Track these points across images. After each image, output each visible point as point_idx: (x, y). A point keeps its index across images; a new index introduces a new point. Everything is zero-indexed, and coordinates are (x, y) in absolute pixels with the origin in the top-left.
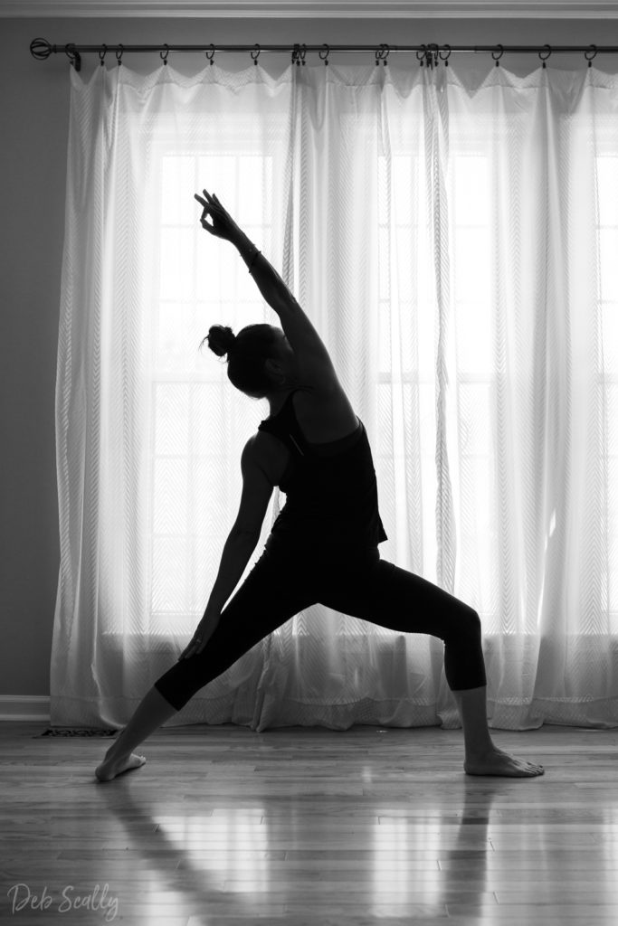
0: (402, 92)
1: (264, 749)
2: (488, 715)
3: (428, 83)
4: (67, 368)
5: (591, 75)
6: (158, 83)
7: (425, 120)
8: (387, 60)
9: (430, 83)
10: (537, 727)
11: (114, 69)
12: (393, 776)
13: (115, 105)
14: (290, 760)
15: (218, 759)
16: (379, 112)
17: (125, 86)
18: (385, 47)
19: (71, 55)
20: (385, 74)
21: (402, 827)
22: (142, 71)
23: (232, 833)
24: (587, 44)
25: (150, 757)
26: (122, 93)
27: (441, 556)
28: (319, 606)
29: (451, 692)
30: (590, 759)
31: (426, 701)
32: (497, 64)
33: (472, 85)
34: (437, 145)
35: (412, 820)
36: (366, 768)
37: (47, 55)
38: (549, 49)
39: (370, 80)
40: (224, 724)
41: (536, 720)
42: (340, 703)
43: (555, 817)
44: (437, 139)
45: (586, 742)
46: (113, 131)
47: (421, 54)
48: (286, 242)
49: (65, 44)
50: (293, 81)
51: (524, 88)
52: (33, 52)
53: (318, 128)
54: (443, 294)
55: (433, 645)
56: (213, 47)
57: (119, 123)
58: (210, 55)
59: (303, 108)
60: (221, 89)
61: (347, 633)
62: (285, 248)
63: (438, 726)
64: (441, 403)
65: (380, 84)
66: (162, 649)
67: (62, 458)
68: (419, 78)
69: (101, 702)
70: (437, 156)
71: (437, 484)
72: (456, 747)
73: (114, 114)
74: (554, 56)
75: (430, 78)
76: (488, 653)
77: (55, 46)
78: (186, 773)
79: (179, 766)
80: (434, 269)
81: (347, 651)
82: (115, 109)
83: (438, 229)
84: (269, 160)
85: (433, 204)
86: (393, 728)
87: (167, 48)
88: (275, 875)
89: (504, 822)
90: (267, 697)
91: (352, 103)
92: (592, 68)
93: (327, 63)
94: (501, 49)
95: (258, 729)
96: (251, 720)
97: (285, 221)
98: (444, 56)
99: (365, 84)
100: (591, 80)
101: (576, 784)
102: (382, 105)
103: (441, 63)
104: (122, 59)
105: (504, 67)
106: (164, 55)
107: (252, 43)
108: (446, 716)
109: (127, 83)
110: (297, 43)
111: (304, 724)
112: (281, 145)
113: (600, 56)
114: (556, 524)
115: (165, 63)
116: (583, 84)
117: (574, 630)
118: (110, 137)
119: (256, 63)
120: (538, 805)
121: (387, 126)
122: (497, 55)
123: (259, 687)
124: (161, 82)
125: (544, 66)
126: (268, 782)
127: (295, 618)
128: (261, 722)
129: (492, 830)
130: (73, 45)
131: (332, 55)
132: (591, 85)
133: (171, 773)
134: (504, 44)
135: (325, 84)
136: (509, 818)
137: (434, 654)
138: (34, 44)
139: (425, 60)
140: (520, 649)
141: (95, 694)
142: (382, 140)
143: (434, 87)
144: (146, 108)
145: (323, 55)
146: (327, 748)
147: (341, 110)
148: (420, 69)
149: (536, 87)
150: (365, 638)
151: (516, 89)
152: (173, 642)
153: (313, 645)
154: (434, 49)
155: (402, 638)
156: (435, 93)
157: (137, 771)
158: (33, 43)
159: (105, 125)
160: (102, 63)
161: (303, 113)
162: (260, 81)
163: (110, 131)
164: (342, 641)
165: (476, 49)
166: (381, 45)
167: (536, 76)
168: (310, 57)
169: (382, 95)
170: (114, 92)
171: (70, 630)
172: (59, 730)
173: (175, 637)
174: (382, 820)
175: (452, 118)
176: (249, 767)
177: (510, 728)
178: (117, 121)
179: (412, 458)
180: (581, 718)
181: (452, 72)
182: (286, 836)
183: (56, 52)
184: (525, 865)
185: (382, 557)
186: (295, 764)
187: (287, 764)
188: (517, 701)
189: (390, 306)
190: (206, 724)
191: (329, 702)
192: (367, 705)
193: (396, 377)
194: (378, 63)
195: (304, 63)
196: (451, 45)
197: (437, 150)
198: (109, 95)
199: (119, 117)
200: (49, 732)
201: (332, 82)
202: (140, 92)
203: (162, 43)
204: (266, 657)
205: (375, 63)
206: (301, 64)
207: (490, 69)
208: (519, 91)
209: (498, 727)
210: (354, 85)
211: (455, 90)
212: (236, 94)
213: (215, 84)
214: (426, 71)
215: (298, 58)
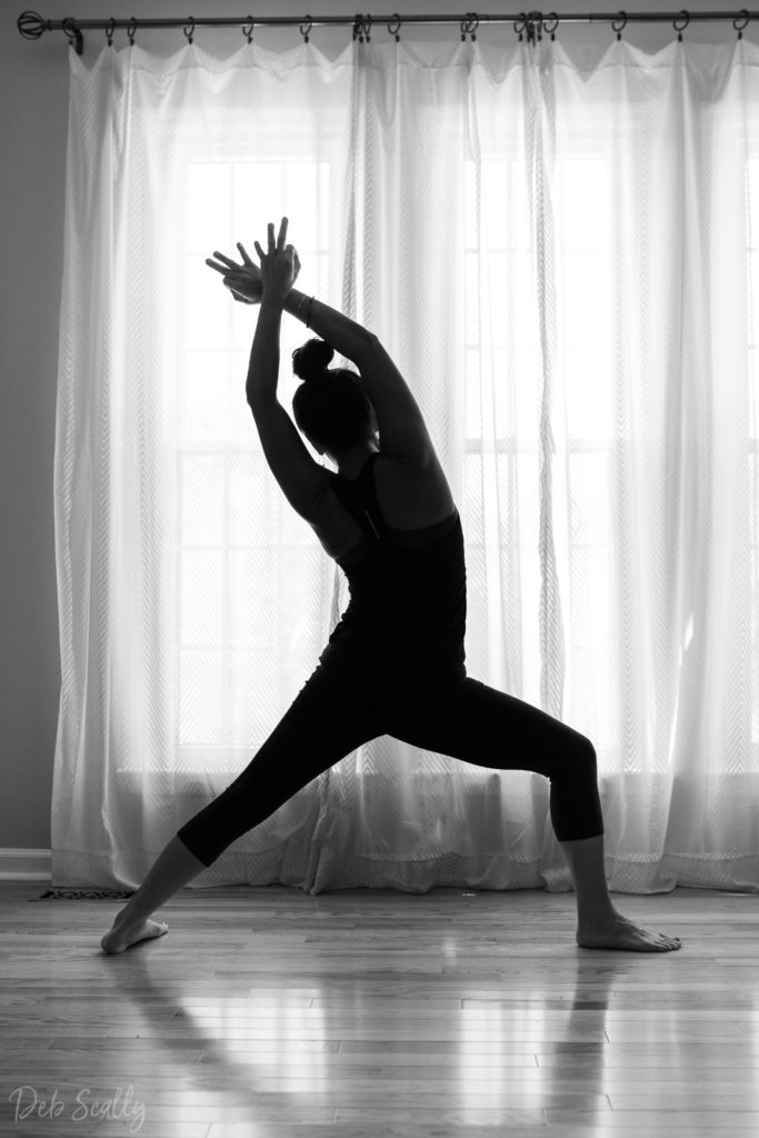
0: (496, 75)
1: (320, 915)
2: (607, 875)
3: (528, 63)
4: (68, 434)
5: (741, 51)
6: (181, 68)
7: (525, 111)
8: (477, 33)
9: (532, 63)
10: (668, 890)
11: (124, 52)
12: (482, 949)
13: (127, 97)
14: (351, 929)
15: (258, 927)
16: (466, 102)
17: (140, 72)
18: (473, 17)
19: (70, 33)
20: (473, 53)
21: (497, 1013)
22: (162, 52)
23: (281, 1018)
24: (736, 9)
25: (173, 924)
26: (135, 81)
27: (545, 672)
28: (387, 738)
29: (559, 843)
30: (737, 930)
31: (526, 856)
32: (619, 37)
33: (586, 66)
34: (540, 143)
35: (508, 1005)
36: (449, 939)
37: (40, 34)
38: (686, 16)
39: (454, 61)
40: (270, 885)
41: (667, 881)
42: (417, 859)
43: (690, 1001)
44: (540, 136)
45: (731, 909)
46: (125, 131)
47: (520, 26)
48: (346, 270)
49: (61, 18)
50: (354, 63)
51: (655, 67)
52: (20, 29)
53: (387, 125)
54: (548, 336)
55: (536, 785)
56: (251, 20)
57: (132, 119)
58: (247, 31)
59: (368, 97)
60: (263, 75)
61: (425, 771)
62: (345, 278)
63: (541, 889)
64: (545, 476)
65: (467, 65)
66: (193, 791)
67: (62, 549)
68: (517, 57)
69: (115, 856)
70: (540, 159)
71: (541, 580)
72: (567, 914)
73: (126, 108)
74: (693, 25)
75: (531, 57)
76: (606, 796)
77: (49, 21)
78: (219, 945)
79: (210, 935)
80: (537, 303)
81: (425, 793)
82: (127, 103)
83: (541, 253)
84: (325, 167)
85: (535, 220)
86: (483, 891)
87: (192, 22)
88: (334, 1071)
89: (625, 1007)
90: (325, 851)
91: (431, 90)
92: (743, 40)
93: (398, 39)
94: (624, 17)
95: (313, 891)
96: (304, 880)
97: (345, 245)
98: (549, 27)
99: (447, 66)
100: (742, 57)
101: (717, 960)
102: (470, 93)
103: (546, 36)
104: (135, 38)
105: (628, 41)
106: (188, 31)
107: (302, 15)
108: (550, 876)
109: (142, 68)
110: (359, 13)
111: (371, 885)
112: (340, 147)
113: (752, 24)
114: (695, 632)
115: (191, 41)
116: (730, 61)
117: (715, 768)
118: (121, 138)
119: (307, 40)
120: (669, 987)
121: (475, 120)
122: (618, 25)
123: (314, 838)
124: (187, 65)
125: (680, 39)
126: (321, 956)
127: (360, 751)
128: (317, 881)
129: (611, 1018)
130: (72, 19)
131: (405, 29)
132: (742, 63)
133: (200, 945)
134: (628, 10)
135: (395, 66)
136: (632, 1002)
137: (537, 798)
138: (23, 19)
139: (525, 33)
140: (646, 791)
141: (107, 846)
142: (469, 138)
143: (537, 69)
144: (166, 100)
145: (394, 28)
146: (399, 915)
147: (417, 99)
148: (519, 44)
149: (668, 66)
150: (448, 777)
151: (643, 69)
152: (205, 781)
153: (382, 785)
154: (536, 19)
155: (496, 777)
156: (538, 76)
157: (156, 942)
158: (22, 17)
159: (115, 122)
160: (110, 43)
161: (368, 105)
162: (312, 63)
163: (121, 132)
164: (419, 780)
165: (591, 17)
166: (469, 15)
167: (670, 51)
168: (376, 31)
169: (470, 79)
170: (125, 80)
171: (75, 765)
172: (62, 891)
173: (207, 775)
174: (466, 1003)
175: (560, 109)
176: (298, 938)
177: (633, 891)
178: (129, 118)
179: (509, 547)
180: (723, 878)
181: (560, 48)
182: (349, 1023)
183: (50, 29)
184: (652, 1061)
185: (469, 675)
186: (357, 934)
187: (348, 934)
188: (643, 857)
189: (480, 353)
190: (247, 885)
191: (403, 858)
192: (451, 862)
193: (489, 445)
194: (463, 38)
195: (368, 39)
196: (559, 12)
197: (540, 150)
198: (119, 83)
199: (132, 112)
200: (50, 894)
201: (405, 63)
202: (158, 80)
203: (185, 16)
204: (322, 801)
205: (460, 38)
206: (365, 40)
207: (610, 43)
208: (647, 71)
209: (619, 890)
210: (433, 67)
211: (565, 72)
212: (282, 80)
213: (255, 69)
214: (526, 47)
215: (361, 33)
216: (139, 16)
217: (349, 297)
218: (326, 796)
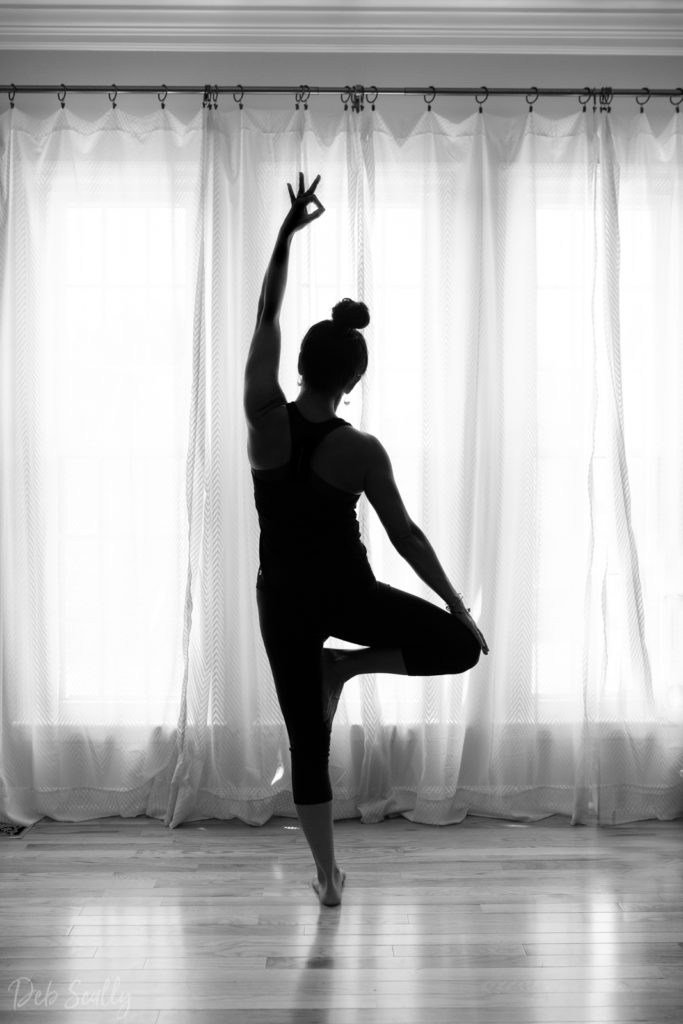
0: (325, 138)
3: (352, 130)
5: (532, 122)
6: (55, 129)
7: (349, 173)
8: (308, 103)
9: (355, 130)
10: (458, 821)
11: (6, 114)
13: (9, 154)
16: (299, 163)
17: (19, 133)
18: (305, 89)
20: (306, 121)
22: (38, 114)
24: (528, 86)
26: (17, 147)
31: (345, 793)
32: (429, 109)
33: (401, 133)
34: (362, 195)
39: (289, 127)
41: (461, 810)
42: (255, 798)
46: (8, 182)
47: (346, 96)
48: (196, 309)
50: (203, 128)
51: (459, 136)
53: (233, 180)
56: (115, 89)
57: (14, 173)
58: (112, 97)
59: (215, 158)
60: (125, 136)
62: (197, 316)
63: (357, 820)
65: (300, 131)
68: (343, 125)
69: (7, 800)
70: (362, 213)
73: (8, 163)
74: (492, 98)
75: (355, 125)
82: (9, 157)
84: (179, 211)
87: (64, 89)
90: (181, 791)
91: (270, 153)
92: (534, 113)
93: (241, 107)
94: (433, 91)
95: (171, 825)
96: (164, 813)
97: (196, 281)
98: (371, 98)
99: (284, 131)
100: (532, 128)
102: (302, 155)
103: (367, 106)
104: (15, 101)
105: (437, 112)
107: (159, 84)
108: (365, 810)
109: (20, 129)
110: (208, 84)
111: (220, 817)
112: (192, 197)
113: (542, 99)
115: (63, 105)
116: (523, 130)
117: (500, 720)
118: (5, 189)
119: (163, 106)
122: (429, 97)
123: (174, 779)
124: (61, 127)
125: (481, 110)
128: (174, 817)
131: (248, 98)
132: (532, 133)
134: (437, 86)
135: (239, 131)
137: (355, 743)
139: (350, 104)
140: (443, 741)
143: (359, 135)
144: (43, 156)
145: (238, 96)
146: (237, 853)
147: (257, 158)
148: (345, 113)
149: (470, 135)
151: (449, 137)
152: (83, 734)
153: (228, 738)
154: (359, 91)
156: (360, 142)
161: (215, 165)
162: (168, 128)
163: (5, 183)
165: (406, 91)
166: (302, 87)
167: (472, 122)
168: (223, 99)
169: (302, 144)
170: (6, 140)
175: (378, 167)
177: (431, 823)
178: (11, 170)
180: (501, 808)
181: (379, 117)
190: (118, 817)
191: (245, 796)
192: (286, 797)
194: (297, 107)
195: (216, 106)
196: (378, 86)
197: (362, 201)
198: (2, 143)
199: (14, 167)
201: (248, 128)
202: (36, 139)
203: (58, 83)
204: (180, 750)
205: (295, 107)
206: (213, 107)
207: (422, 114)
208: (453, 139)
209: (419, 821)
210: (271, 132)
211: (383, 138)
212: (142, 142)
213: (118, 131)
214: (351, 114)
215: (209, 100)
216: (18, 83)
217: (199, 331)
218: (182, 747)
